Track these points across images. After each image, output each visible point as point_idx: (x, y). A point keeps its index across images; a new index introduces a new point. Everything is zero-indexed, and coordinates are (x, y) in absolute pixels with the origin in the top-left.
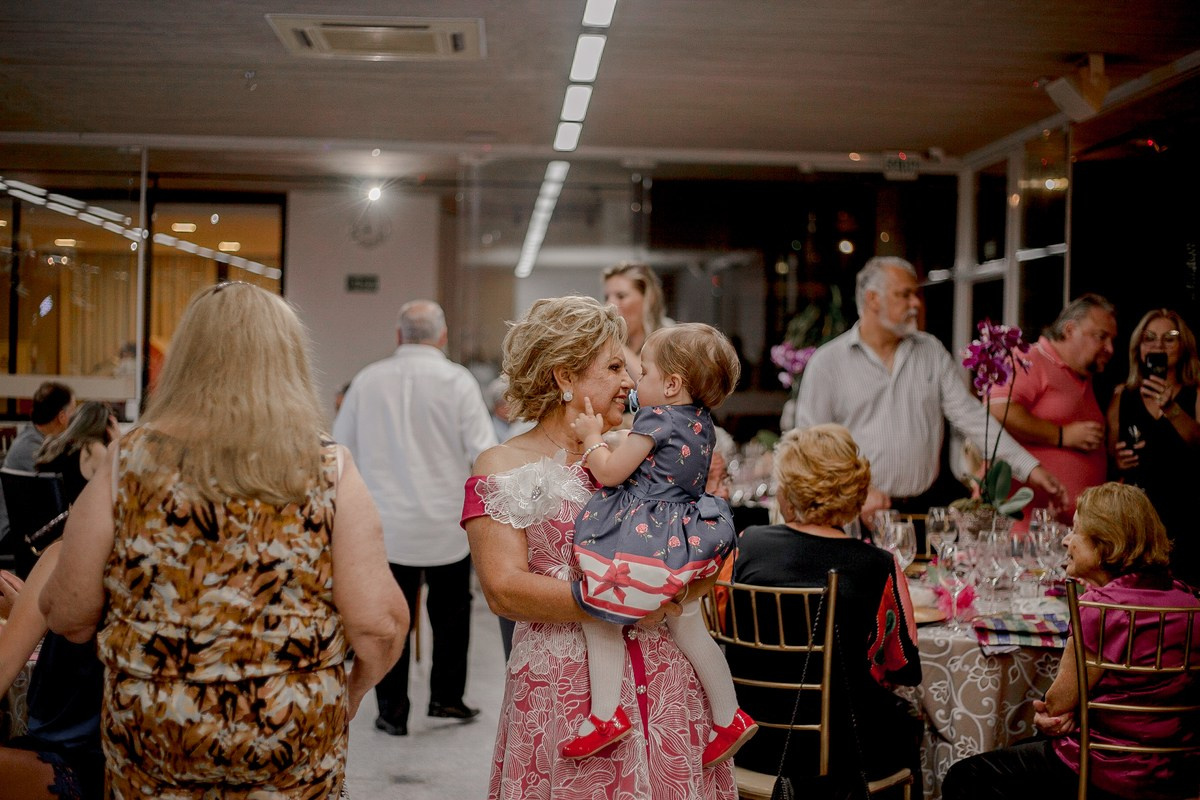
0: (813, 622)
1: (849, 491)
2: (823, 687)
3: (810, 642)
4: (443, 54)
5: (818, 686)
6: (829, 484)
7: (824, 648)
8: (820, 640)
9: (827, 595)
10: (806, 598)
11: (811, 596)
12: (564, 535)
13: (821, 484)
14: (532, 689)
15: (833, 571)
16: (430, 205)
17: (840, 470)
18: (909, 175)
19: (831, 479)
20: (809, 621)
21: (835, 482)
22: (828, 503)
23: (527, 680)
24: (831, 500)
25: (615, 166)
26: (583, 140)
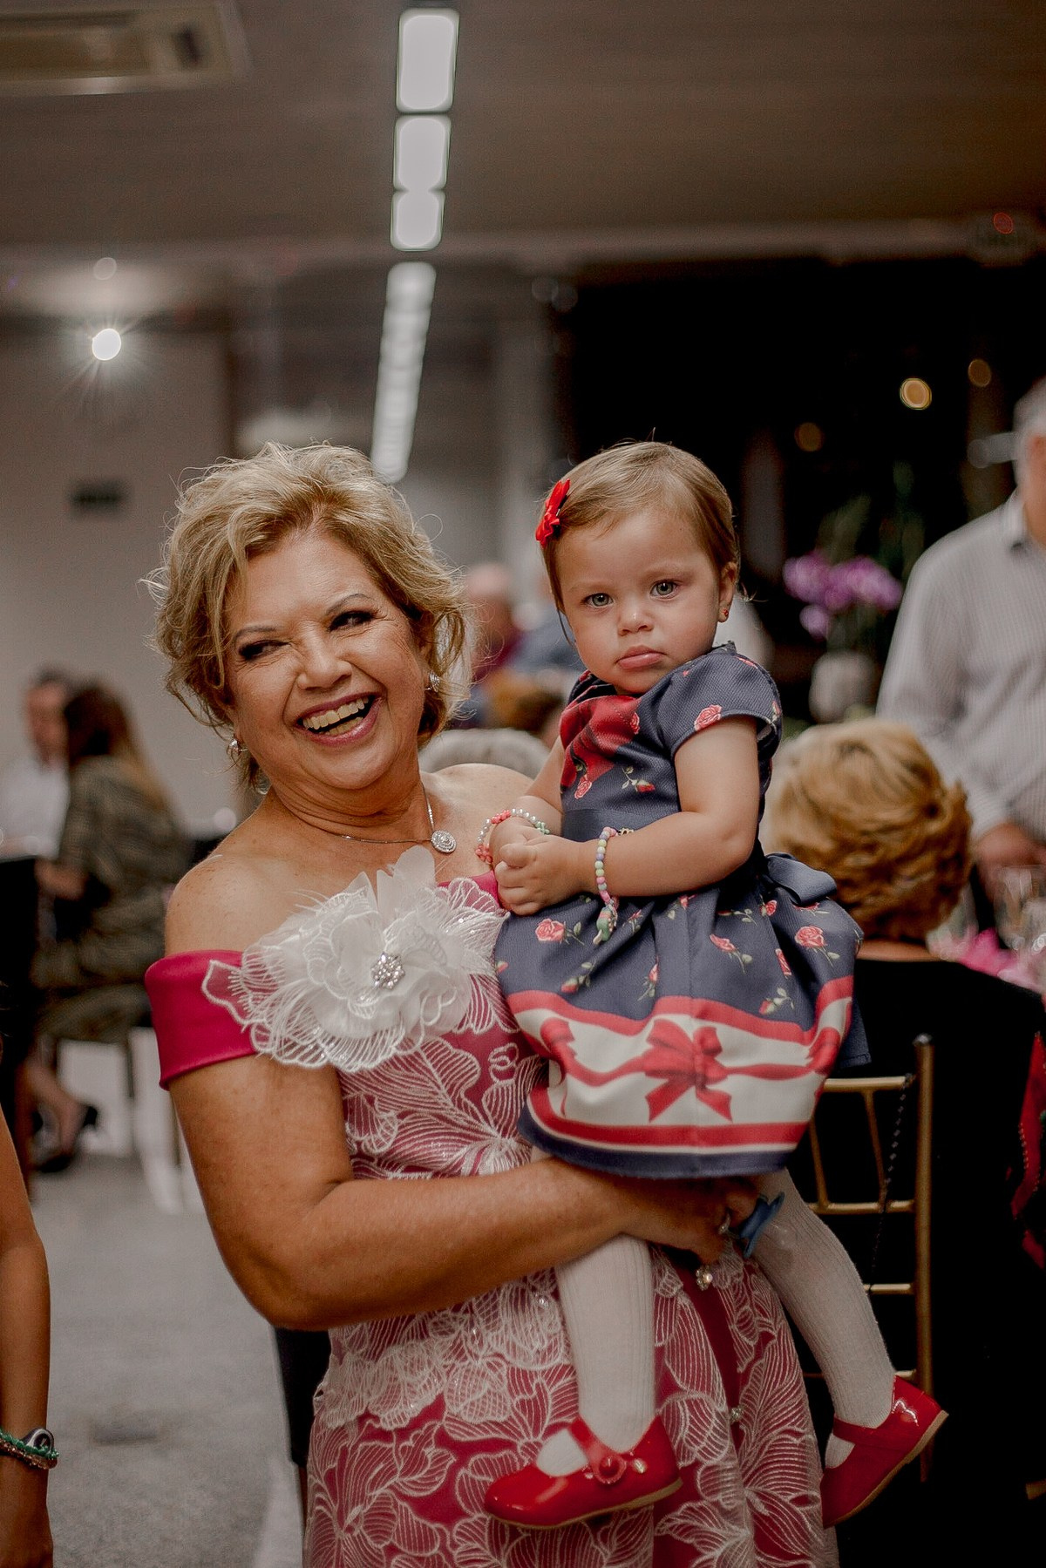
0: (886, 1151)
1: (910, 870)
2: (915, 1288)
3: (883, 1194)
4: (167, 72)
5: (905, 1287)
6: (866, 860)
7: (914, 1207)
8: (905, 1188)
9: (913, 1089)
10: (869, 1100)
11: (880, 1093)
12: (485, 1065)
13: (850, 861)
14: (462, 1463)
15: (923, 1039)
16: (203, 360)
17: (889, 829)
18: (1015, 253)
19: (871, 848)
20: (877, 1149)
21: (881, 852)
22: (870, 900)
23: (443, 1439)
24: (876, 894)
25: (503, 273)
26: (451, 222)
